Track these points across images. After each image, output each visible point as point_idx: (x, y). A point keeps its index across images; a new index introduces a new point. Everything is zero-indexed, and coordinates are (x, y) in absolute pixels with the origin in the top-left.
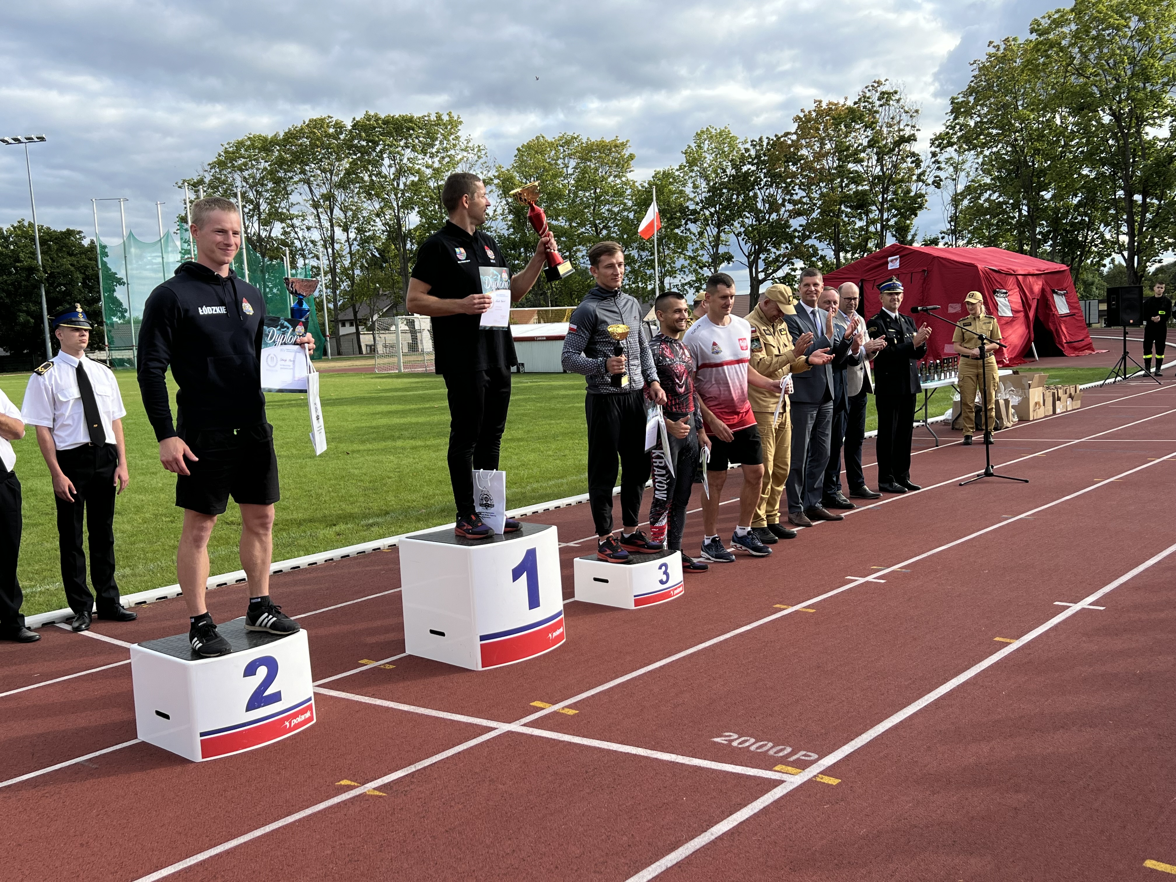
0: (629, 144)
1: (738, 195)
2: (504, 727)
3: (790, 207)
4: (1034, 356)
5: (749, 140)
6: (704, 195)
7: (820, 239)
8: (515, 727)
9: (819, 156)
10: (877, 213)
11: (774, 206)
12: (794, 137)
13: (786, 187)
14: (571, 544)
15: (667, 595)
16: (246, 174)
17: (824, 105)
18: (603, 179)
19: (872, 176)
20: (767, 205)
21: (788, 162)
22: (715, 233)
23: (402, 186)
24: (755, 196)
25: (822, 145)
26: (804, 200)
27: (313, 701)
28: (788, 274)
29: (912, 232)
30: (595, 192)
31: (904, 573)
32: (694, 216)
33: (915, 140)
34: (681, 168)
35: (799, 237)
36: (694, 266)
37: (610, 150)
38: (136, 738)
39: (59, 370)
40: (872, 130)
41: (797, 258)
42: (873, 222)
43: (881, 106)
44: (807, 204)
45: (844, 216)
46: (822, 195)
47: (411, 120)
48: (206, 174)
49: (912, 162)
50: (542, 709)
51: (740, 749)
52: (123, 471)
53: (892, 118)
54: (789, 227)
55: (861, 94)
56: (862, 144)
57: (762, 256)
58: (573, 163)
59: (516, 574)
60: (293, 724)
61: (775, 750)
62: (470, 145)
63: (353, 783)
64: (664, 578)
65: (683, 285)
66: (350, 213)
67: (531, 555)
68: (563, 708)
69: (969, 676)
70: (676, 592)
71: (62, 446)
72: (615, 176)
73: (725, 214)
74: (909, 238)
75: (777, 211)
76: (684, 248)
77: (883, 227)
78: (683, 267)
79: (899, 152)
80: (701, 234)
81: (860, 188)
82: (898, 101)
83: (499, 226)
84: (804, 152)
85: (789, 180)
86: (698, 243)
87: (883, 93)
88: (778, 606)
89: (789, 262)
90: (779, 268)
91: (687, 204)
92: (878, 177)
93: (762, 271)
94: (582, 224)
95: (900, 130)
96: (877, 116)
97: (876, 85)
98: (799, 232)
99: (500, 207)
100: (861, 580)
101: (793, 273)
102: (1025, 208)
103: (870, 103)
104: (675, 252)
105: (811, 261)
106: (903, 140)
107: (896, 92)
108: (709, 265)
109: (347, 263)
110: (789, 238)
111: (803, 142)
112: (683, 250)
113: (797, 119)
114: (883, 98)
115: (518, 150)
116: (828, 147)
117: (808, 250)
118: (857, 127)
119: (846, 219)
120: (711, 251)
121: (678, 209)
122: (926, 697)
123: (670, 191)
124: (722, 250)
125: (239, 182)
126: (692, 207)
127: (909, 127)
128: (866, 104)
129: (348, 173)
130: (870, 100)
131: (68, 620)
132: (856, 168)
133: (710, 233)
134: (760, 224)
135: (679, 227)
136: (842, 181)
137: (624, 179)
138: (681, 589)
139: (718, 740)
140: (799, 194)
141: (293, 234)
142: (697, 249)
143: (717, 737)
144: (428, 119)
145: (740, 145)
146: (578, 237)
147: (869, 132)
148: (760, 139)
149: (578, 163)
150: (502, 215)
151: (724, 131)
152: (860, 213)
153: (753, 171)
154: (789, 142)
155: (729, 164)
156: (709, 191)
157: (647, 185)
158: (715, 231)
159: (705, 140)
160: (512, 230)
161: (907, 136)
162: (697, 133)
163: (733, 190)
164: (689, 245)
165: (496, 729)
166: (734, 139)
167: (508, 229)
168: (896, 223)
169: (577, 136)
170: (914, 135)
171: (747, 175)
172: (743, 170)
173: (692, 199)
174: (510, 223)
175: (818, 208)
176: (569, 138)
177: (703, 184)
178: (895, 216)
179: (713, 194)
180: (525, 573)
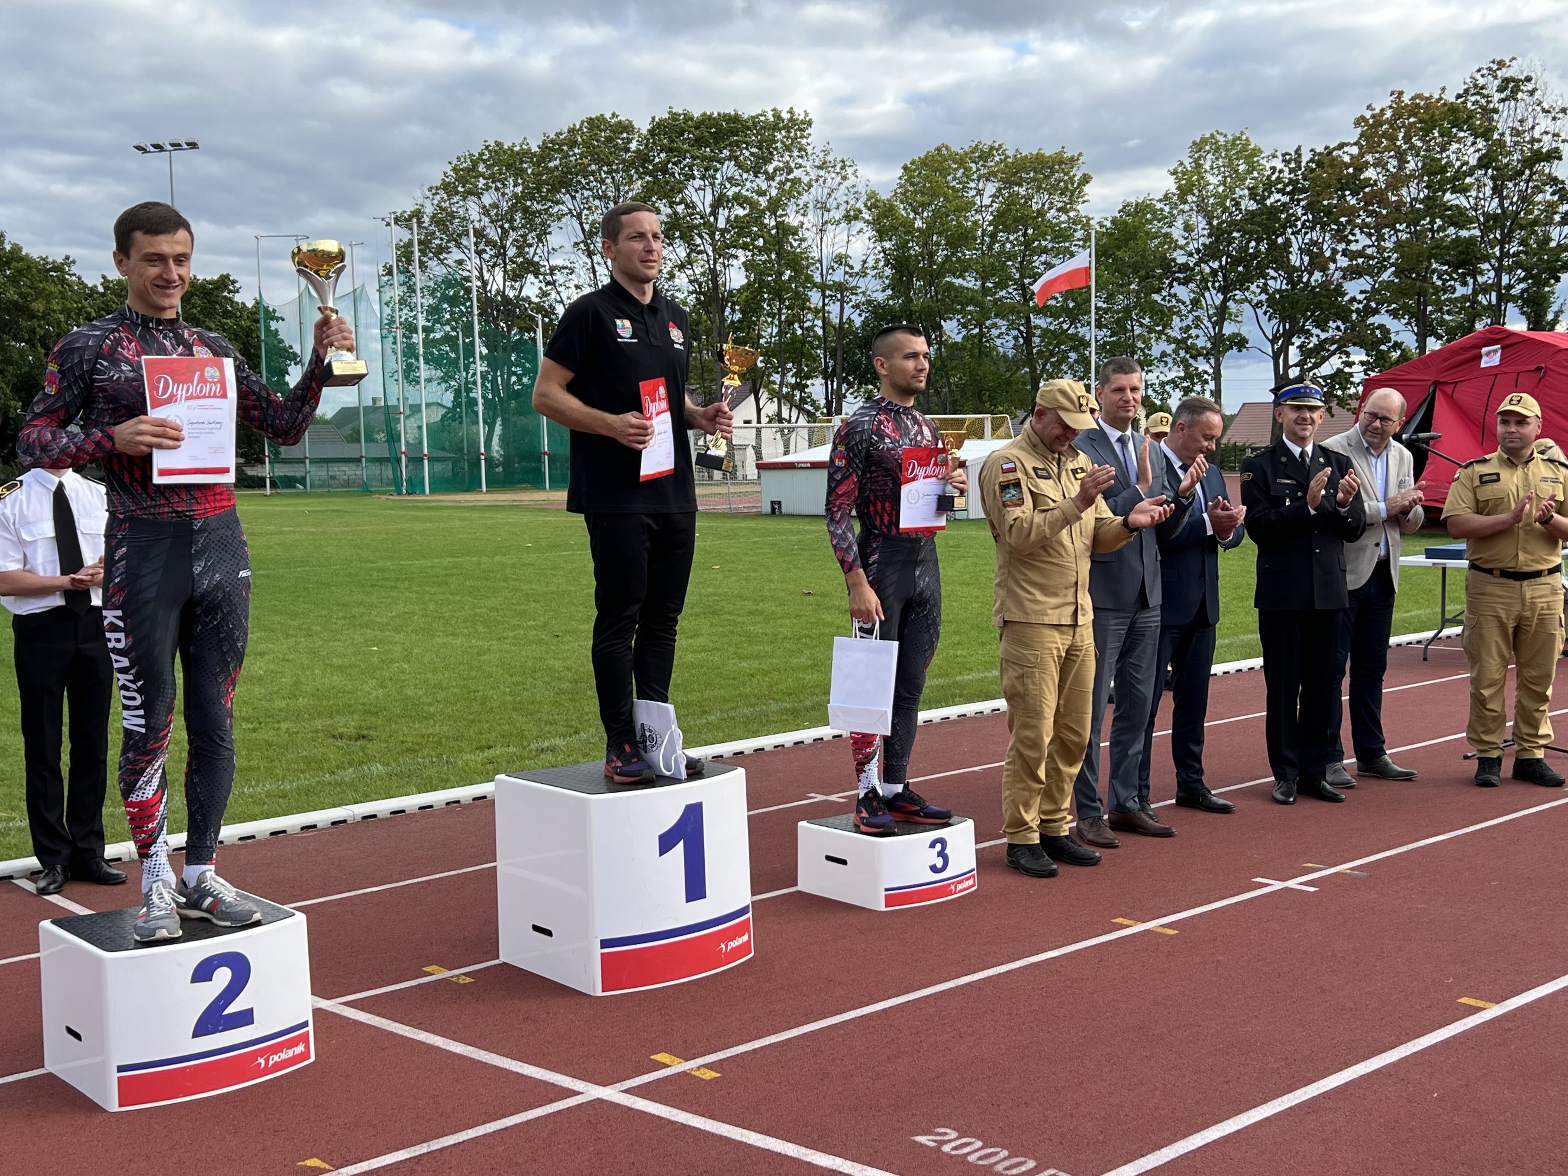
0: (1082, 159)
1: (1259, 241)
2: (593, 1092)
3: (1343, 262)
5: (1279, 154)
6: (1202, 240)
7: (1394, 314)
8: (612, 1094)
9: (1396, 181)
10: (1492, 274)
11: (1318, 262)
12: (1355, 150)
13: (1338, 231)
14: (834, 798)
15: (944, 891)
17: (1406, 99)
18: (1041, 213)
19: (1483, 214)
20: (1306, 259)
21: (1343, 189)
22: (1218, 302)
23: (721, 224)
24: (1288, 244)
25: (1402, 163)
26: (1369, 251)
27: (310, 1028)
28: (1339, 371)
29: (1555, 308)
30: (1025, 234)
31: (1357, 878)
32: (1187, 275)
33: (1560, 158)
34: (1166, 197)
35: (1358, 311)
36: (1182, 353)
37: (1051, 168)
38: (43, 1066)
39: (29, 494)
40: (1486, 140)
41: (1355, 345)
42: (1485, 289)
43: (1502, 100)
44: (1373, 258)
45: (1435, 277)
46: (1399, 245)
47: (735, 119)
48: (427, 203)
49: (1553, 194)
50: (667, 1066)
51: (952, 1157)
53: (1521, 121)
54: (1344, 294)
55: (1468, 80)
56: (1467, 163)
57: (1297, 341)
58: (991, 188)
59: (666, 843)
61: (1007, 1163)
62: (829, 158)
63: (327, 1167)
64: (939, 863)
65: (1163, 384)
67: (693, 814)
68: (699, 1068)
69: (1389, 1061)
70: (960, 887)
72: (1058, 210)
73: (1236, 271)
74: (1550, 317)
75: (1324, 269)
76: (1167, 325)
77: (1500, 298)
78: (1164, 354)
79: (1530, 176)
80: (1195, 303)
81: (1464, 233)
82: (1532, 93)
83: (870, 286)
84: (1370, 173)
85: (1343, 219)
86: (1191, 317)
87: (1507, 81)
88: (1120, 920)
89: (1341, 350)
90: (1324, 360)
91: (1175, 255)
92: (1495, 217)
93: (1296, 365)
94: (1002, 285)
95: (1533, 141)
96: (1496, 117)
97: (1495, 67)
98: (1360, 302)
99: (872, 257)
100: (1277, 885)
101: (1347, 370)
103: (1484, 96)
104: (1150, 330)
105: (1379, 351)
106: (1539, 157)
107: (1528, 79)
108: (1207, 354)
110: (1343, 314)
111: (1369, 158)
112: (1164, 327)
113: (1361, 121)
114: (1506, 88)
115: (906, 168)
116: (1411, 166)
117: (1373, 332)
118: (1461, 134)
119: (1439, 283)
120: (1211, 330)
121: (1158, 263)
123: (1147, 234)
124: (1229, 329)
125: (474, 213)
126: (1181, 260)
127: (1550, 136)
128: (1478, 97)
130: (1485, 91)
132: (1457, 202)
133: (1210, 302)
134: (1293, 289)
135: (1158, 291)
136: (1432, 222)
137: (1072, 214)
138: (971, 882)
139: (922, 1139)
140: (1361, 241)
141: (553, 295)
142: (1188, 328)
143: (924, 1133)
144: (762, 118)
145: (1264, 162)
146: (996, 303)
147: (1481, 144)
148: (1298, 151)
149: (999, 190)
150: (875, 268)
151: (1239, 138)
152: (1463, 275)
153: (1284, 204)
154: (1347, 159)
155: (1246, 192)
156: (1210, 236)
157: (1109, 224)
158: (1219, 298)
159: (1209, 152)
160: (889, 292)
161: (1544, 150)
162: (1194, 143)
163: (1251, 233)
164: (1176, 320)
165: (579, 1093)
166: (1257, 152)
167: (883, 291)
168: (1523, 291)
169: (1000, 146)
170: (1558, 148)
171: (1273, 212)
172: (1268, 202)
173: (1181, 248)
174: (887, 282)
175: (1392, 265)
176: (986, 149)
177: (1200, 223)
178: (1520, 281)
179: (1217, 240)
180: (682, 842)
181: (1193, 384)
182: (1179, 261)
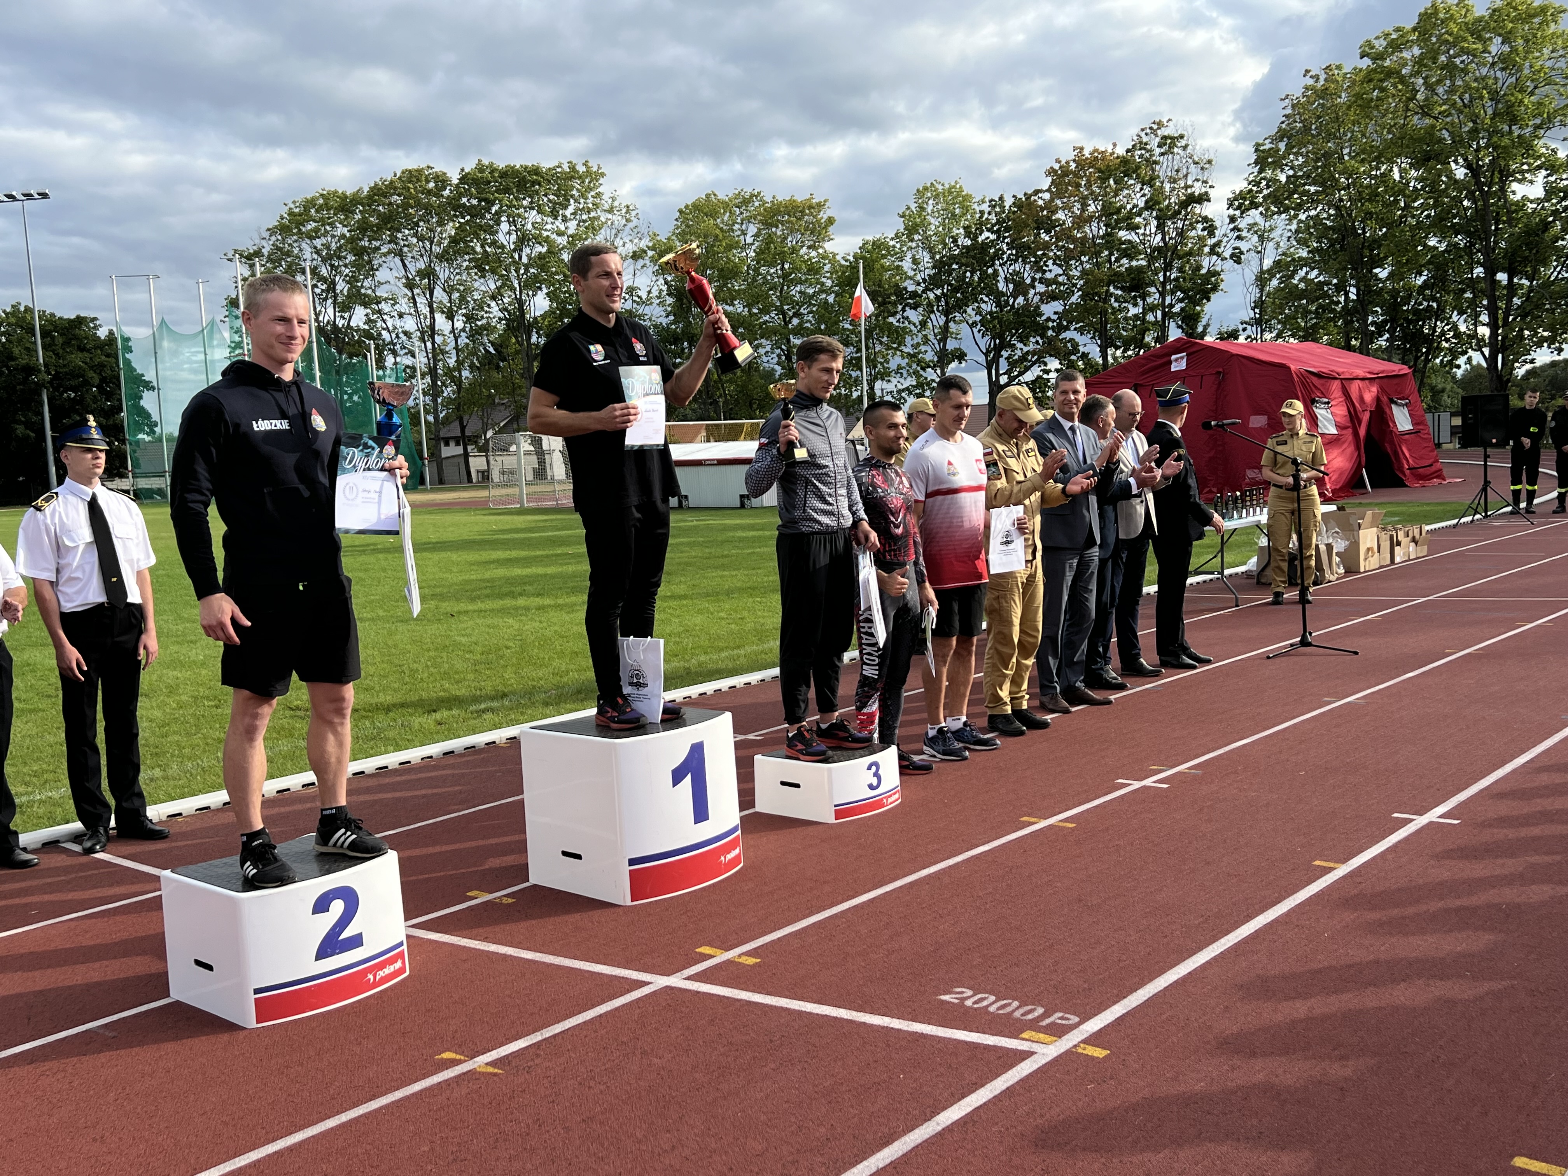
0: (827, 204)
1: (973, 272)
2: (660, 982)
3: (1040, 288)
4: (1365, 487)
5: (987, 200)
6: (927, 272)
7: (1081, 331)
8: (676, 981)
9: (1081, 221)
10: (1157, 296)
11: (1020, 288)
12: (1047, 196)
13: (1036, 262)
14: (751, 737)
15: (879, 804)
16: (318, 243)
17: (1087, 153)
18: (794, 250)
19: (1150, 247)
20: (1011, 286)
21: (1039, 229)
22: (942, 323)
23: (525, 260)
24: (996, 273)
25: (1084, 206)
26: (1060, 279)
27: (405, 947)
28: (1039, 377)
29: (1204, 322)
30: (783, 268)
31: (1195, 775)
32: (915, 300)
33: (1209, 200)
34: (897, 236)
35: (1053, 328)
36: (914, 366)
37: (802, 212)
38: (169, 996)
39: (65, 504)
40: (1151, 186)
41: (1051, 356)
42: (1152, 308)
43: (1162, 154)
44: (1064, 284)
45: (1113, 300)
46: (1084, 272)
47: (536, 171)
48: (264, 243)
49: (1204, 229)
50: (712, 956)
51: (976, 1009)
52: (151, 640)
53: (1177, 171)
54: (1041, 315)
55: (1135, 138)
56: (1137, 206)
57: (1005, 354)
58: (752, 229)
59: (677, 776)
60: (378, 977)
61: (1021, 1011)
62: (616, 204)
63: (458, 1057)
64: (875, 782)
65: (900, 392)
66: (456, 295)
67: (697, 750)
68: (740, 956)
69: (1280, 913)
70: (890, 800)
71: (69, 606)
72: (809, 247)
73: (955, 297)
74: (1200, 329)
75: (1025, 294)
76: (901, 343)
77: (1164, 315)
78: (899, 367)
79: (1186, 216)
80: (923, 324)
81: (1134, 263)
82: (1185, 148)
83: (654, 313)
84: (1060, 215)
85: (1039, 253)
86: (920, 335)
87: (1165, 138)
88: (1025, 819)
89: (1040, 361)
90: (1027, 369)
91: (905, 284)
92: (1158, 249)
93: (1004, 374)
94: (765, 311)
95: (1187, 187)
96: (1157, 167)
97: (1155, 127)
98: (1054, 321)
99: (656, 288)
100: (1137, 785)
101: (1045, 376)
102: (1353, 290)
103: (1148, 151)
104: (889, 348)
106: (1192, 200)
107: (1182, 137)
108: (935, 366)
109: (452, 362)
110: (1041, 330)
111: (1059, 202)
112: (900, 345)
113: (1051, 172)
114: (1165, 144)
115: (681, 211)
116: (1092, 208)
117: (1065, 346)
118: (1131, 182)
119: (1116, 305)
120: (937, 346)
121: (892, 290)
122: (1223, 941)
123: (882, 266)
124: (951, 345)
125: (308, 254)
126: (911, 288)
127: (1200, 183)
128: (1143, 152)
129: (454, 240)
130: (1148, 147)
131: (77, 838)
132: (1129, 237)
133: (935, 323)
134: (1002, 311)
135: (894, 314)
136: (1111, 254)
137: (821, 251)
138: (897, 796)
139: (946, 997)
140: (1054, 270)
141: (379, 324)
142: (918, 344)
143: (945, 993)
144: (559, 170)
145: (975, 206)
146: (761, 327)
147: (1147, 190)
148: (1001, 198)
149: (759, 230)
150: (658, 297)
151: (954, 187)
152: (1135, 297)
153: (992, 241)
154: (1041, 202)
155: (962, 231)
156: (934, 267)
157: (852, 259)
158: (942, 320)
159: (929, 199)
160: (672, 318)
161: (1196, 194)
162: (918, 190)
163: (967, 265)
164: (908, 339)
165: (649, 983)
166: (967, 198)
167: (667, 317)
168: (1182, 309)
169: (759, 193)
170: (1206, 193)
171: (985, 246)
172: (980, 239)
173: (911, 278)
174: (669, 309)
175: (1079, 290)
176: (747, 196)
177: (926, 258)
178: (1181, 301)
179: (940, 270)
180: (689, 775)
181: (924, 391)
182: (909, 289)
